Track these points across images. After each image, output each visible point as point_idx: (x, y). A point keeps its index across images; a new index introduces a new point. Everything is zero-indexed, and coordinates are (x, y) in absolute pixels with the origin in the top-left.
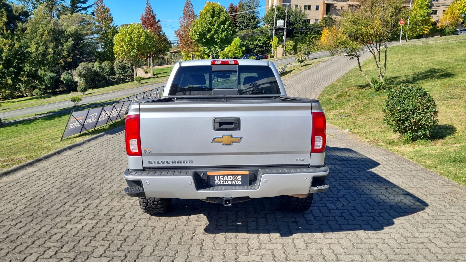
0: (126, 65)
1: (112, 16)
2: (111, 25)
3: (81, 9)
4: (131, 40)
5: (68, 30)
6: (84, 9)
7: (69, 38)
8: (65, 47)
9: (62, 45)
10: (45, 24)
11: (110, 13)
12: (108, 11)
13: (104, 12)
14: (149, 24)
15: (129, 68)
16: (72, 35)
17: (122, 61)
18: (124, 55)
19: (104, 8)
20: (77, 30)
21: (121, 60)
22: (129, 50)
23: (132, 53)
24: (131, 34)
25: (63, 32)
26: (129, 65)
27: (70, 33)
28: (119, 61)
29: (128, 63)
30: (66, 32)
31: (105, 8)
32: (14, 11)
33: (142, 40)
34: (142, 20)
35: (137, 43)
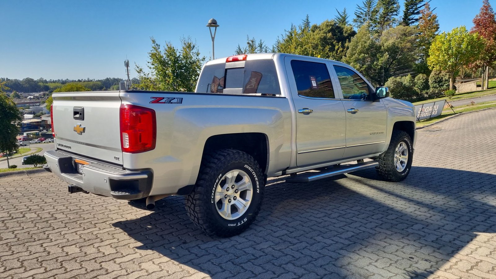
0: (442, 78)
1: (439, 22)
2: (436, 33)
3: (414, 20)
4: (450, 48)
5: (385, 45)
6: (417, 20)
7: (385, 53)
8: (380, 62)
9: (378, 59)
10: (364, 41)
11: (436, 20)
12: (435, 18)
13: (430, 20)
14: (484, 27)
15: (446, 80)
16: (388, 50)
17: (439, 74)
18: (440, 66)
19: (430, 16)
20: (394, 43)
21: (438, 72)
22: (446, 60)
23: (449, 63)
24: (450, 41)
25: (380, 47)
26: (447, 77)
27: (386, 48)
28: (435, 74)
29: (446, 75)
30: (383, 47)
31: (432, 15)
32: (344, 32)
33: (464, 46)
34: (475, 22)
35: (456, 50)
